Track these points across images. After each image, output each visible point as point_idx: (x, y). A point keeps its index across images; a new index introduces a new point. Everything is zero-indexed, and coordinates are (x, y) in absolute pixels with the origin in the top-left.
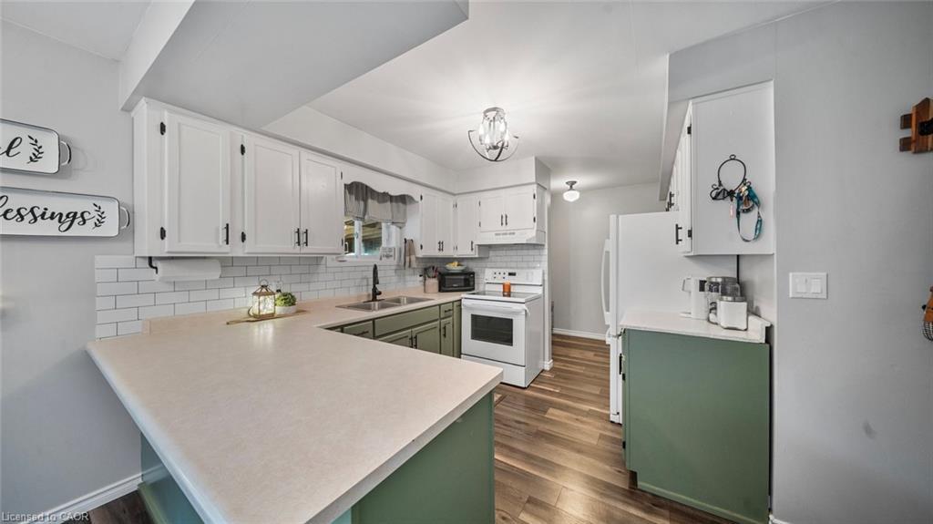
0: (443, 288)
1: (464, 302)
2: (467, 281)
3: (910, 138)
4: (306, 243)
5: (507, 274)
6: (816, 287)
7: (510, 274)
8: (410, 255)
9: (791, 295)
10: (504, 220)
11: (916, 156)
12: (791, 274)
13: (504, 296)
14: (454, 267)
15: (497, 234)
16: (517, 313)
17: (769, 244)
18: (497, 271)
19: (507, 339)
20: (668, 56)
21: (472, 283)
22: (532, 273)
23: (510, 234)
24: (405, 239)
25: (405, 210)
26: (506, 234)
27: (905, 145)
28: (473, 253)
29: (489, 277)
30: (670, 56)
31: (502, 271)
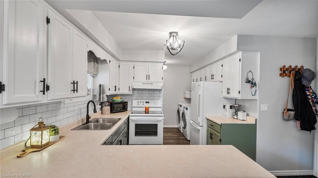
0: (112, 111)
1: (130, 118)
2: (124, 107)
3: (281, 73)
4: (77, 90)
5: (145, 102)
6: (266, 109)
7: (146, 102)
8: (103, 94)
9: (261, 110)
10: (148, 77)
11: (282, 78)
12: (261, 105)
13: (146, 113)
14: (118, 100)
15: (143, 84)
16: (159, 121)
17: (257, 97)
18: (139, 101)
19: (155, 133)
20: (237, 35)
21: (126, 107)
22: (157, 102)
23: (150, 84)
24: (100, 85)
25: (98, 68)
26: (148, 84)
27: (281, 75)
28: (130, 92)
29: (135, 105)
30: (238, 35)
31: (142, 101)
